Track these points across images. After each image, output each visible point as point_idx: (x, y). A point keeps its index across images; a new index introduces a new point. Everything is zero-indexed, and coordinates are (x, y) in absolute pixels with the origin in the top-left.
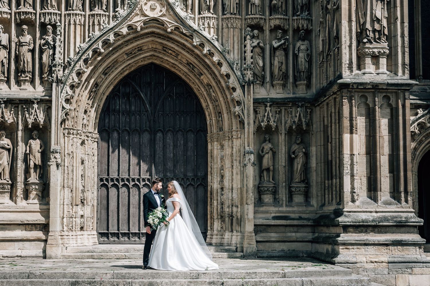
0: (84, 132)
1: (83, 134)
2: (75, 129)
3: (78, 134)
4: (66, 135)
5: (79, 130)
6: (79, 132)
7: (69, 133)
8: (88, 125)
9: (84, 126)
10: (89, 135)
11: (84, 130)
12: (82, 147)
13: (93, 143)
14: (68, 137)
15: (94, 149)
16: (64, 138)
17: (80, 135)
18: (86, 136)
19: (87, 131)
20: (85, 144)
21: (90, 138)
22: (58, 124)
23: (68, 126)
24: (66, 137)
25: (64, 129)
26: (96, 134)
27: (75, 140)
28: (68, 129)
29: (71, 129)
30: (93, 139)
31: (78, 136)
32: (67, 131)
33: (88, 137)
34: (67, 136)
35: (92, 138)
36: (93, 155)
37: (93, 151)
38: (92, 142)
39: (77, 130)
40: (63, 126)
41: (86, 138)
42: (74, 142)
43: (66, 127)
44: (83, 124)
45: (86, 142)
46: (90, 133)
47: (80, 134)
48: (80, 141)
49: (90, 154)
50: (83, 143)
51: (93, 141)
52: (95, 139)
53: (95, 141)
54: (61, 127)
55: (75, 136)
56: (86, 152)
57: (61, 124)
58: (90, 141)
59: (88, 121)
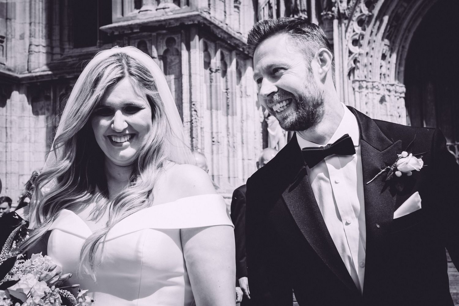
0: (383, 85)
1: (382, 88)
2: (370, 80)
3: (374, 87)
4: (357, 89)
5: (375, 82)
6: (375, 84)
7: (360, 87)
8: (388, 76)
9: (382, 76)
10: (391, 88)
11: (383, 82)
12: (383, 106)
13: (398, 99)
14: (359, 92)
15: (400, 107)
16: (354, 94)
17: (377, 89)
18: (387, 89)
19: (388, 83)
20: (385, 101)
21: (393, 93)
22: (343, 75)
23: (358, 77)
24: (357, 93)
25: (354, 82)
26: (402, 87)
27: (370, 96)
28: (359, 81)
29: (362, 81)
30: (397, 94)
31: (375, 91)
32: (357, 85)
33: (389, 91)
34: (358, 91)
35: (396, 92)
36: (400, 116)
37: (399, 110)
38: (397, 98)
39: (373, 82)
40: (352, 77)
41: (387, 93)
42: (368, 99)
43: (356, 78)
44: (381, 74)
45: (387, 98)
46: (393, 85)
47: (377, 87)
48: (379, 98)
49: (393, 114)
50: (382, 100)
51: (398, 97)
52: (401, 93)
53: (400, 97)
54: (350, 79)
55: (370, 90)
56: (388, 112)
57: (349, 75)
58: (392, 97)
59: (389, 69)
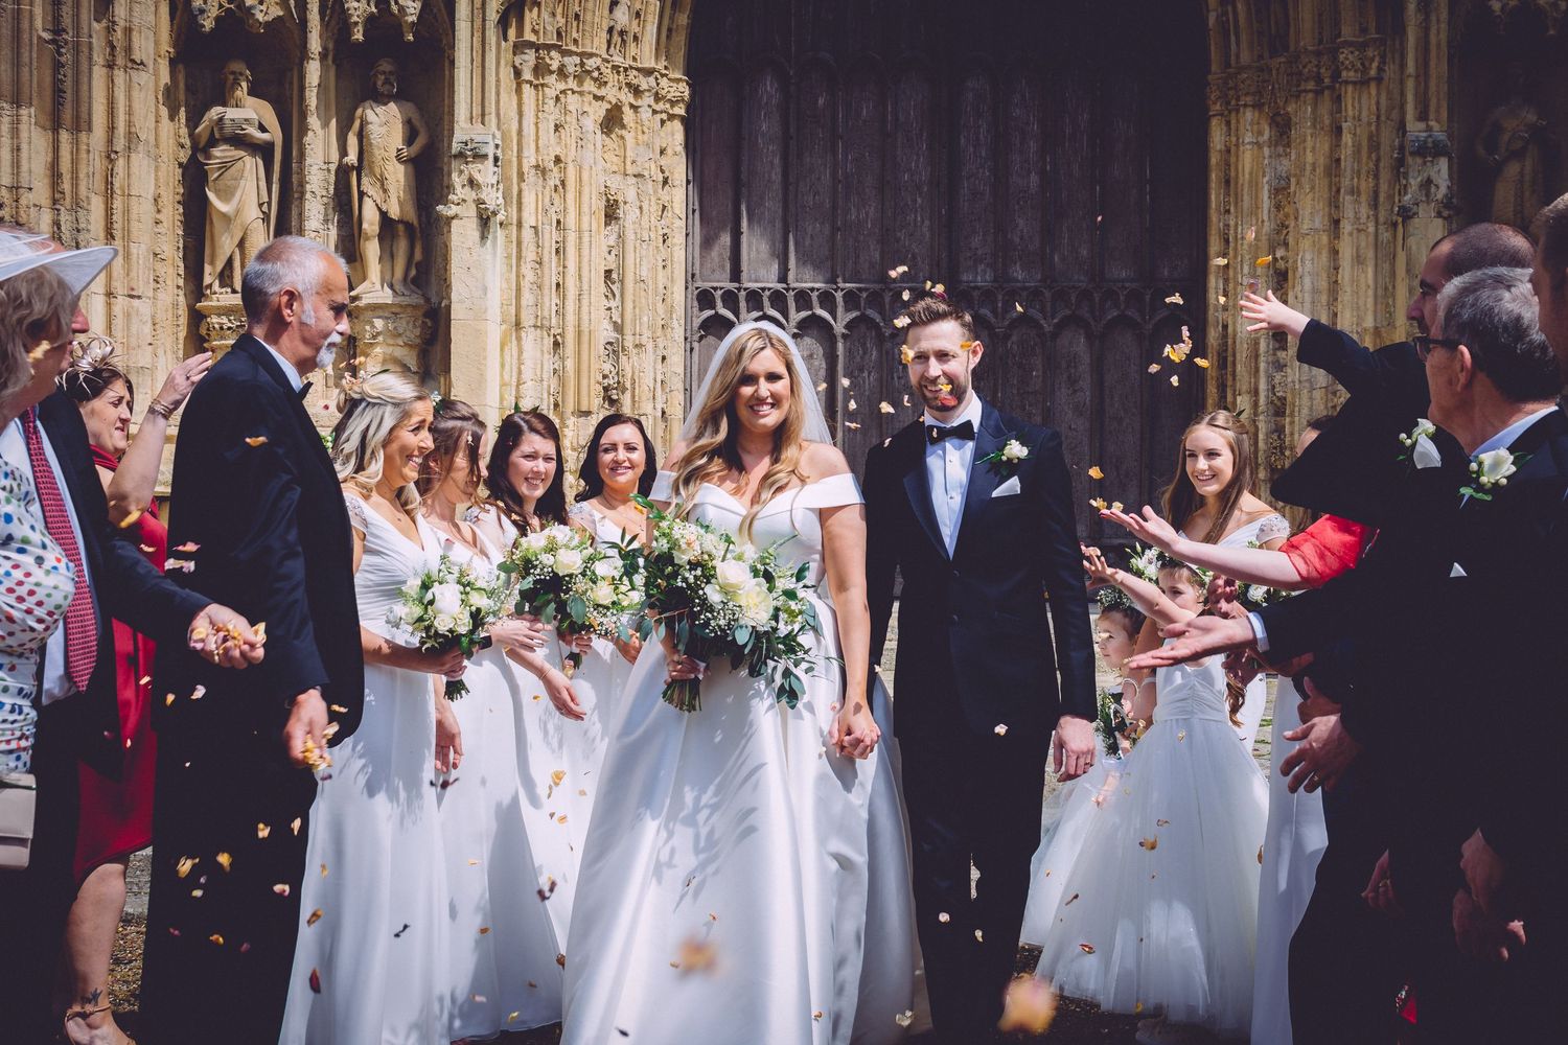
0: (615, 68)
1: (611, 78)
2: (574, 48)
3: (589, 72)
4: (527, 75)
5: (591, 55)
6: (591, 63)
7: (540, 69)
8: (636, 38)
9: (616, 38)
10: (645, 83)
11: (618, 59)
12: (612, 143)
13: (663, 122)
14: (536, 87)
15: (669, 151)
16: (519, 91)
17: (595, 80)
18: (629, 85)
19: (634, 64)
20: (623, 127)
21: (648, 99)
22: (484, 20)
23: (534, 31)
24: (526, 88)
25: (520, 47)
26: (678, 81)
27: (573, 101)
28: (537, 47)
29: (549, 47)
30: (660, 106)
31: (589, 86)
32: (530, 57)
33: (637, 91)
34: (530, 83)
35: (658, 98)
36: (665, 182)
37: (663, 162)
38: (658, 117)
39: (582, 55)
40: (512, 32)
41: (627, 97)
42: (566, 112)
43: (529, 36)
44: (611, 30)
45: (628, 116)
46: (648, 72)
47: (596, 74)
48: (599, 111)
49: (646, 173)
50: (612, 121)
51: (664, 116)
52: (673, 103)
53: (672, 117)
54: (506, 40)
55: (572, 83)
56: (628, 163)
57: (503, 24)
58: (645, 114)
59: (638, 15)
